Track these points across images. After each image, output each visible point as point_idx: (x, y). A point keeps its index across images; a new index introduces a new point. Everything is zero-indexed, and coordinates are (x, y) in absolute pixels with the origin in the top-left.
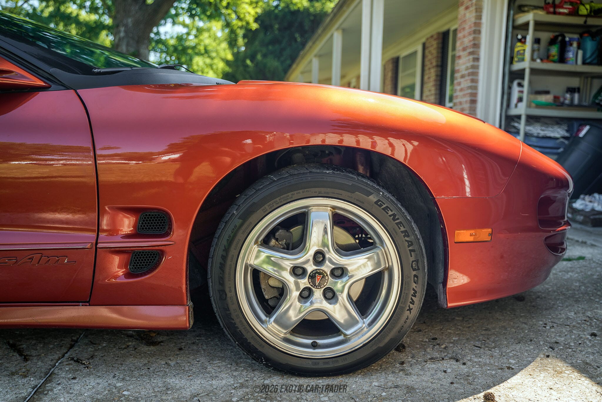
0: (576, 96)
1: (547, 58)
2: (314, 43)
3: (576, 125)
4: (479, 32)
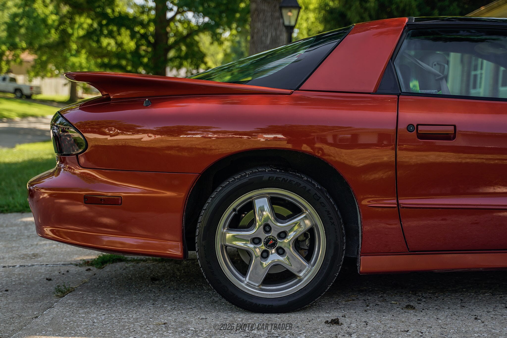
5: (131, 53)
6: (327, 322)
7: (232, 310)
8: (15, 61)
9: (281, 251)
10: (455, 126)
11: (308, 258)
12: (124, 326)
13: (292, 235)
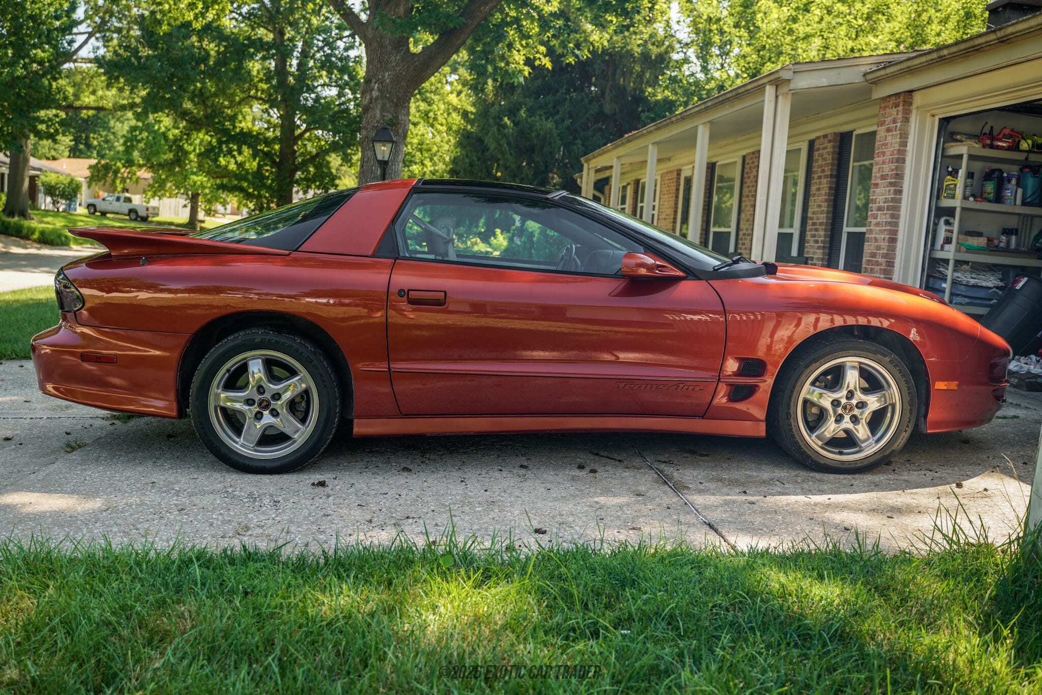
0: (1014, 238)
1: (979, 195)
2: (658, 129)
3: (1012, 274)
4: (904, 161)
5: (253, 173)
6: (313, 484)
7: (228, 471)
8: (131, 179)
9: (275, 413)
10: (445, 292)
11: (303, 421)
12: (112, 484)
13: (287, 396)
